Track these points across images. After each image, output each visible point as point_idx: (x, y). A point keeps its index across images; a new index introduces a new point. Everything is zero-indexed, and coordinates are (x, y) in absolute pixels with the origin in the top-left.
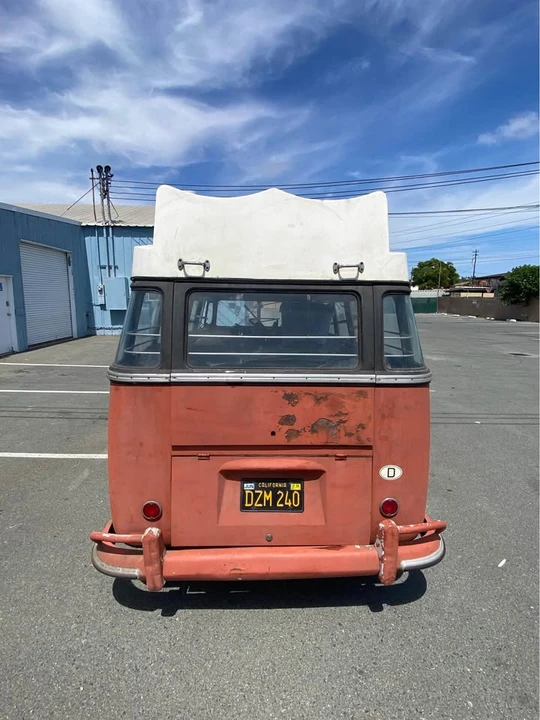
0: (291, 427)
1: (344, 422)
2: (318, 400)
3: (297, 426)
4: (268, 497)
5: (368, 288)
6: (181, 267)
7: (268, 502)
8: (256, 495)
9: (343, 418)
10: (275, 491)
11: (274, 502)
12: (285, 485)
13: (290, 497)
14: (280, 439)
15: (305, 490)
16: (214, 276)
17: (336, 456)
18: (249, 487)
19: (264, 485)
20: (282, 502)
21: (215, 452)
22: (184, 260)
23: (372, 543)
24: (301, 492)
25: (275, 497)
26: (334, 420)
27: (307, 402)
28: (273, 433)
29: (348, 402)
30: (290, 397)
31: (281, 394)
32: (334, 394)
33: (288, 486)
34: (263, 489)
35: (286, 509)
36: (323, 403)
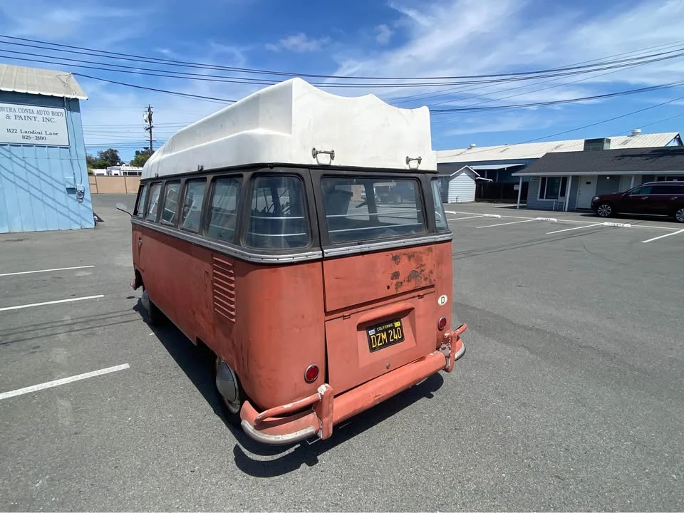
0: (397, 280)
1: (423, 271)
2: (410, 257)
3: (401, 279)
4: (384, 336)
6: (315, 155)
7: (385, 340)
8: (377, 337)
9: (423, 268)
10: (386, 330)
11: (388, 340)
12: (390, 326)
13: (396, 333)
14: (392, 291)
15: (403, 325)
16: (338, 165)
17: (419, 296)
18: (372, 332)
19: (380, 329)
20: (392, 338)
21: (354, 311)
22: (317, 149)
23: (438, 349)
24: (401, 327)
25: (388, 335)
26: (419, 270)
27: (404, 260)
28: (388, 287)
29: (424, 257)
30: (395, 258)
31: (391, 256)
32: (416, 252)
33: (394, 325)
34: (380, 332)
35: (395, 342)
36: (412, 259)
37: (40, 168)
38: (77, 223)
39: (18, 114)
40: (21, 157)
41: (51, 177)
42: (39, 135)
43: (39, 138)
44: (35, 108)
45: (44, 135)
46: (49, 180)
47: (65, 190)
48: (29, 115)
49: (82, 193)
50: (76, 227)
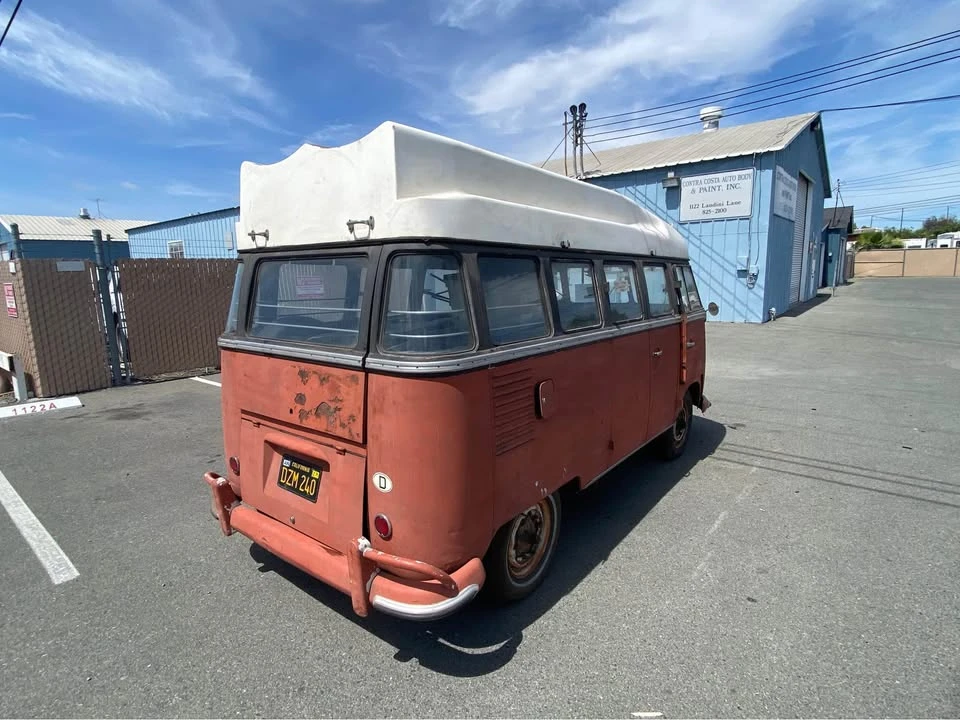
0: (303, 407)
1: (340, 409)
2: (323, 380)
3: (306, 407)
4: (296, 478)
5: (377, 249)
7: (295, 483)
8: (289, 473)
9: (339, 405)
10: (302, 473)
11: (298, 485)
12: (307, 470)
13: (309, 484)
14: (295, 419)
15: (321, 480)
17: (336, 448)
18: (287, 463)
19: (295, 465)
20: (303, 487)
24: (318, 481)
25: (300, 480)
26: (333, 406)
27: (314, 381)
28: (291, 411)
29: (343, 388)
30: (302, 374)
31: (297, 370)
32: (333, 376)
33: (311, 472)
34: (294, 469)
35: (304, 495)
36: (326, 385)
37: (714, 248)
38: (741, 315)
39: (704, 186)
40: (697, 235)
41: (723, 258)
42: (719, 208)
43: (719, 211)
44: (721, 176)
45: (725, 206)
46: (721, 261)
47: (734, 272)
48: (714, 185)
49: (755, 277)
50: (739, 320)
